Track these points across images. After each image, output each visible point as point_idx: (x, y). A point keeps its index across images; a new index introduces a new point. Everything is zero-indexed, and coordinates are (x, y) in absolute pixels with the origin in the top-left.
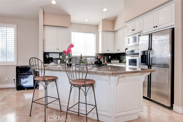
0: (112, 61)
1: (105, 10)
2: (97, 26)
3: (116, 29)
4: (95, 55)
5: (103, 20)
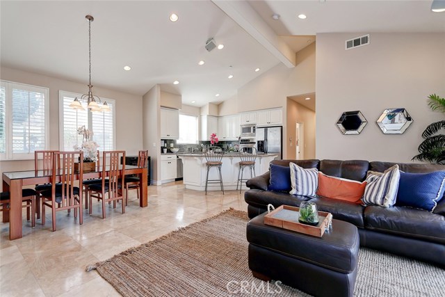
2: (200, 108)
3: (221, 115)
4: (198, 143)
5: (210, 103)
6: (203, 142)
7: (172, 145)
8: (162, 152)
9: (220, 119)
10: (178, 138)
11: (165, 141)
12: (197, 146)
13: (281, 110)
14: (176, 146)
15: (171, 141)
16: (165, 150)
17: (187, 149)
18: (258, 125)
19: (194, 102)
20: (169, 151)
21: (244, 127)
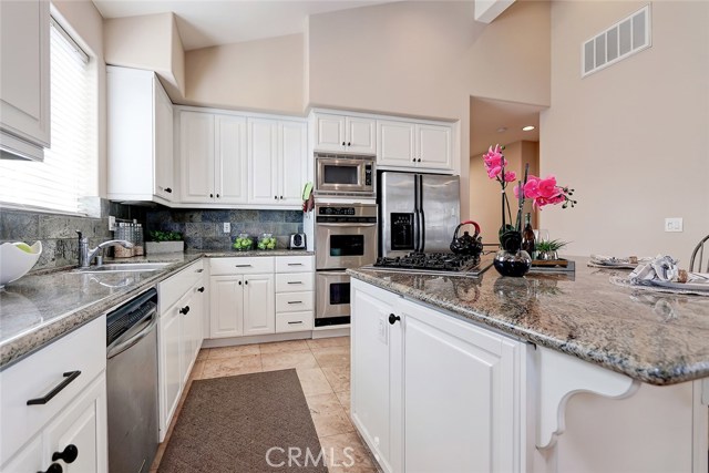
5: (174, 17)
12: (98, 227)
17: (49, 251)
18: (381, 163)
21: (328, 161)
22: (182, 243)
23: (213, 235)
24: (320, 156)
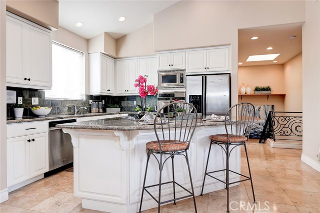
0: (108, 109)
1: (122, 19)
2: (87, 41)
3: (122, 54)
4: (84, 98)
5: (106, 33)
6: (91, 97)
7: (35, 101)
8: (11, 115)
9: (118, 62)
10: (50, 87)
11: (20, 91)
12: (84, 103)
13: (227, 50)
14: (43, 103)
15: (33, 92)
16: (19, 112)
17: (66, 110)
18: (188, 72)
19: (79, 25)
20: (29, 114)
21: (164, 74)
22: (120, 109)
23: (130, 106)
24: (160, 72)
